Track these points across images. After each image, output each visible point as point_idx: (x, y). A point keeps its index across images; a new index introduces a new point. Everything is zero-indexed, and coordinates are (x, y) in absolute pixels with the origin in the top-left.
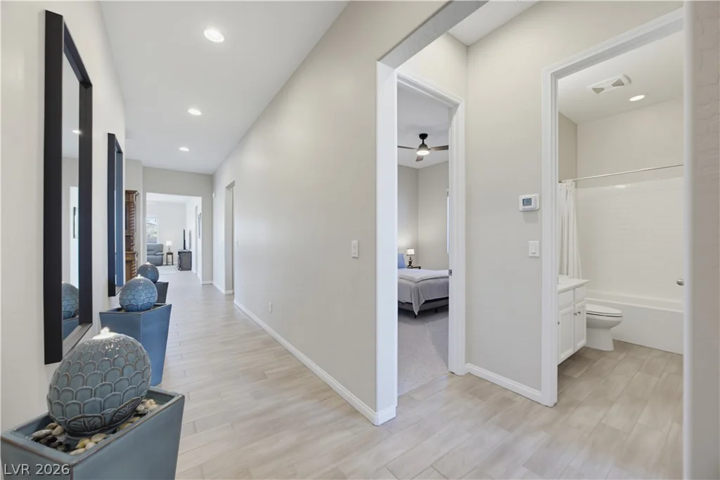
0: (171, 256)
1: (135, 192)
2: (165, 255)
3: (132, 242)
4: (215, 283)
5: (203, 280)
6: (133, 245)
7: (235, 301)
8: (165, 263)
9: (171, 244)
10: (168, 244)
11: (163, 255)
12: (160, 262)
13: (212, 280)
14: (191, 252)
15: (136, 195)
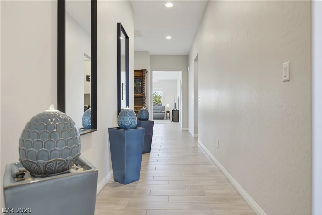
0: (169, 113)
1: (145, 70)
2: (166, 112)
3: (144, 100)
4: (189, 130)
5: (183, 128)
6: (144, 102)
7: (199, 141)
8: (165, 118)
9: (169, 106)
10: (168, 106)
11: (165, 112)
12: (162, 117)
13: (188, 127)
14: (178, 111)
15: (146, 73)
